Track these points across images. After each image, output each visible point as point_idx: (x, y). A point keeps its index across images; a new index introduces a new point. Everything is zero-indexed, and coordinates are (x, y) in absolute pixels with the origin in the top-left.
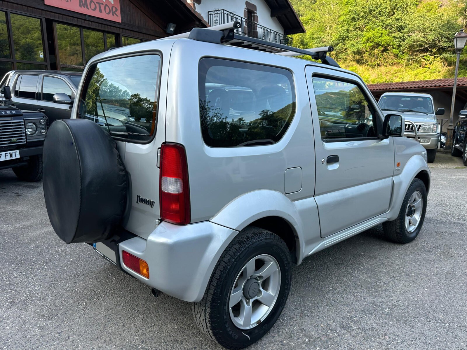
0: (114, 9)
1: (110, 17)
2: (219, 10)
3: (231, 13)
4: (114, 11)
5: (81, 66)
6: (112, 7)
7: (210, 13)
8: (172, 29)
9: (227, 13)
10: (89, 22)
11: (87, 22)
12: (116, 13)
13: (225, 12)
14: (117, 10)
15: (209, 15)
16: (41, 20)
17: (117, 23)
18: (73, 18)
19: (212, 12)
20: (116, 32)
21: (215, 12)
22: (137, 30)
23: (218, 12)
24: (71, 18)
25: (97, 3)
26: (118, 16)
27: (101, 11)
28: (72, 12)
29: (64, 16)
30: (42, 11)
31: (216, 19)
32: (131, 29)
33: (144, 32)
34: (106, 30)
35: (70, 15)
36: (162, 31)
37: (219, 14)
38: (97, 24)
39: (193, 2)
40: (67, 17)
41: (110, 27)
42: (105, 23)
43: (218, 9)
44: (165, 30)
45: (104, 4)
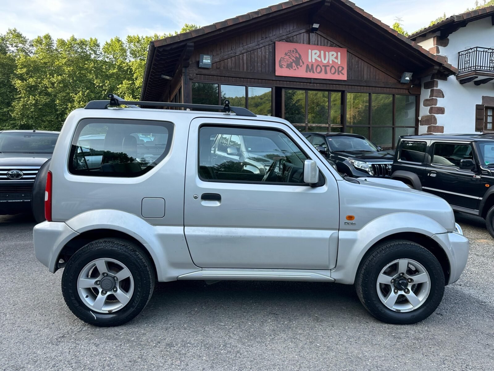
0: (340, 69)
1: (336, 77)
2: (471, 49)
3: (489, 49)
4: (340, 70)
5: (303, 124)
6: (339, 67)
7: (460, 53)
8: (408, 78)
9: (482, 50)
10: (314, 84)
11: (312, 84)
12: (342, 72)
13: (478, 49)
14: (343, 68)
15: (459, 56)
16: (272, 88)
17: (343, 81)
18: (299, 83)
19: (462, 53)
20: (341, 89)
21: (467, 51)
22: (365, 84)
23: (470, 51)
24: (298, 83)
25: (323, 66)
26: (343, 74)
27: (326, 73)
28: (298, 78)
29: (291, 82)
30: (273, 81)
31: (467, 59)
32: (358, 84)
33: (374, 85)
34: (331, 89)
35: (297, 81)
36: (396, 81)
37: (471, 53)
38: (322, 85)
39: (436, 46)
40: (294, 83)
41: (335, 86)
42: (330, 83)
43: (469, 48)
44: (399, 80)
45: (330, 66)
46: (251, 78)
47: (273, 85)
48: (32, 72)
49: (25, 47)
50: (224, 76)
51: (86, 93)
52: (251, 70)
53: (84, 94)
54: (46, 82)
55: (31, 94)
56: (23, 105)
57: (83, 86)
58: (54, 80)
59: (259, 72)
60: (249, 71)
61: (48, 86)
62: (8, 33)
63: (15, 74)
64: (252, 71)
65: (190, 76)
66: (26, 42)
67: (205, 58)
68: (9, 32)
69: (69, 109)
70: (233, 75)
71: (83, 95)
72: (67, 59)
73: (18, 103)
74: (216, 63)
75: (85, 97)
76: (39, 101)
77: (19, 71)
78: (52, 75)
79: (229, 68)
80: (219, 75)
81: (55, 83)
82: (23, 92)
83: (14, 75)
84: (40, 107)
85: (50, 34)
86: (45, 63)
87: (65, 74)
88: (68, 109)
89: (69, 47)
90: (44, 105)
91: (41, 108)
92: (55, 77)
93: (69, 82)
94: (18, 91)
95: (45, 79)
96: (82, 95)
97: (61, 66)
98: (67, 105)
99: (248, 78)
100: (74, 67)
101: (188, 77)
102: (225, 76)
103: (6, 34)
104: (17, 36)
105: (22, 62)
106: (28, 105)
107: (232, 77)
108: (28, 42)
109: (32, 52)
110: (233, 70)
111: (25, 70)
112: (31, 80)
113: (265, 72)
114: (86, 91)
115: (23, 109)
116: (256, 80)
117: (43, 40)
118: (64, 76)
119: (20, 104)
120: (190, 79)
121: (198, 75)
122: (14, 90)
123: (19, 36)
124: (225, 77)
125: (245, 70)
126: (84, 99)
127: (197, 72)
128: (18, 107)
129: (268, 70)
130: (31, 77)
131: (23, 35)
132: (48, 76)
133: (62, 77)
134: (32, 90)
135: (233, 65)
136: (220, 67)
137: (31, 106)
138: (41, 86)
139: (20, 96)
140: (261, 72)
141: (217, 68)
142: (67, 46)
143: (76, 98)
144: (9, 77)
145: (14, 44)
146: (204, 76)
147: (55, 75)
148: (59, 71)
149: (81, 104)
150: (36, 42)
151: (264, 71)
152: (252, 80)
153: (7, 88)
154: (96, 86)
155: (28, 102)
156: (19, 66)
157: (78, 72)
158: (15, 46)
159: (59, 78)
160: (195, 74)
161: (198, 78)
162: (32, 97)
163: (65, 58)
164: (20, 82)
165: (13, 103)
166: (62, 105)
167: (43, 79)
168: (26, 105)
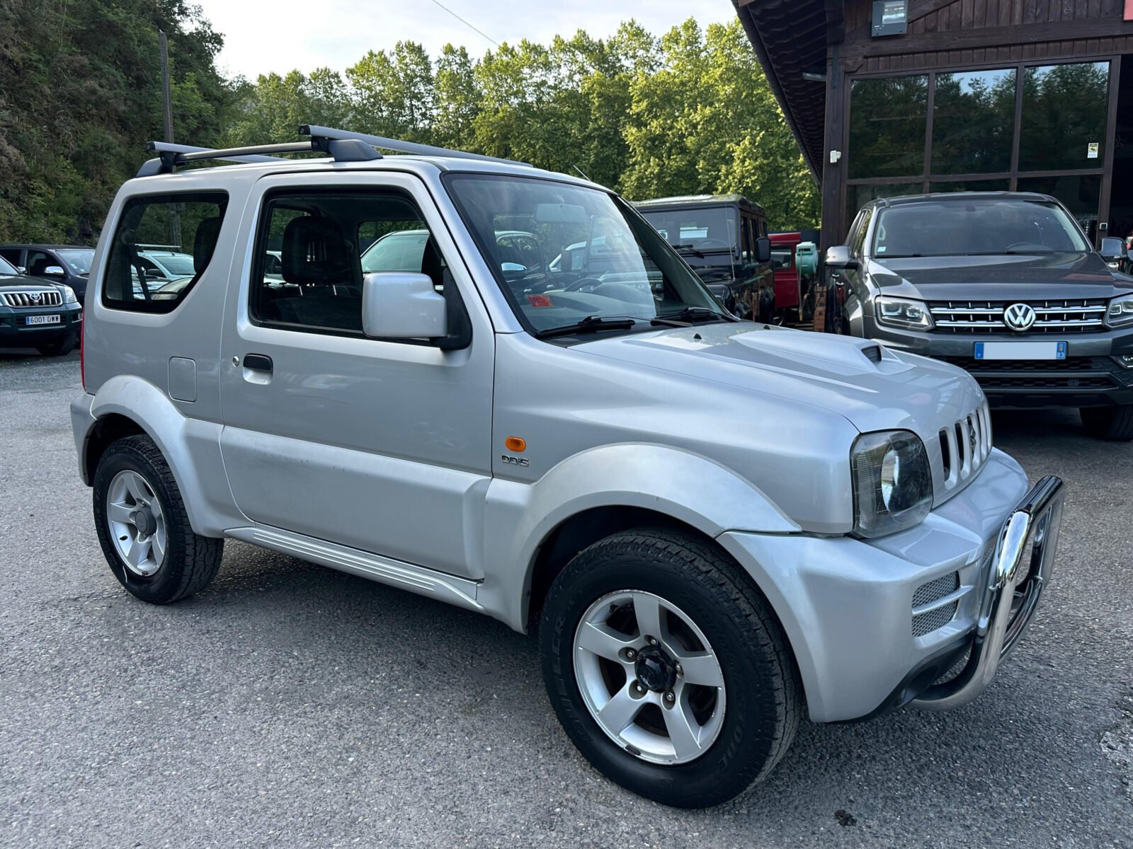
16: (1110, 62)
30: (1115, 40)
46: (1035, 40)
47: (1114, 52)
48: (658, 107)
49: (649, 55)
50: (945, 48)
51: (758, 138)
52: (1036, 17)
53: (755, 142)
54: (681, 125)
55: (653, 155)
56: (638, 179)
57: (753, 123)
58: (697, 117)
59: (1065, 18)
60: (1031, 21)
61: (684, 132)
62: (620, 32)
63: (628, 116)
64: (1040, 21)
65: (846, 65)
66: (651, 43)
67: (889, 8)
68: (621, 28)
69: (723, 178)
70: (976, 41)
71: (752, 143)
72: (724, 66)
73: (630, 176)
74: (925, 16)
75: (756, 147)
76: (667, 168)
77: (635, 109)
78: (693, 106)
79: (963, 24)
80: (931, 48)
81: (698, 123)
82: (640, 151)
83: (626, 117)
84: (667, 179)
85: (694, 19)
86: (683, 84)
87: (719, 101)
88: (720, 178)
89: (729, 40)
90: (675, 174)
91: (670, 181)
92: (699, 112)
93: (726, 118)
94: (631, 150)
95: (679, 119)
96: (750, 143)
97: (712, 86)
98: (719, 171)
99: (1022, 44)
100: (738, 83)
101: (842, 68)
102: (949, 48)
103: (617, 35)
104: (636, 35)
105: (641, 88)
106: (647, 178)
107: (973, 49)
108: (654, 44)
109: (661, 64)
110: (975, 27)
111: (645, 104)
112: (654, 124)
113: (1087, 16)
114: (758, 134)
115: (637, 187)
116: (1051, 45)
117: (682, 33)
118: (717, 105)
119: (633, 178)
120: (846, 73)
121: (870, 60)
122: (623, 148)
123: (639, 33)
124: (948, 51)
125: (1017, 20)
126: (753, 153)
127: (866, 51)
128: (629, 183)
129: (1098, 7)
130: (656, 117)
131: (646, 31)
132: (686, 110)
133: (713, 110)
134: (654, 144)
135: (976, 13)
136: (935, 28)
137: (653, 178)
138: (673, 134)
139: (634, 159)
140: (1071, 19)
141: (927, 31)
142: (725, 39)
143: (738, 152)
144: (616, 125)
145: (631, 53)
146: (888, 58)
147: (699, 107)
148: (706, 97)
149: (746, 164)
150: (669, 40)
151: (1085, 13)
152: (1039, 46)
153: (613, 146)
154: (780, 120)
155: (646, 170)
156: (636, 98)
157: (744, 94)
158: (631, 57)
159: (708, 111)
160: (860, 59)
161: (869, 66)
162: (654, 160)
163: (720, 66)
164: (634, 130)
165: (622, 176)
166: (710, 171)
167: (675, 119)
168: (643, 179)
